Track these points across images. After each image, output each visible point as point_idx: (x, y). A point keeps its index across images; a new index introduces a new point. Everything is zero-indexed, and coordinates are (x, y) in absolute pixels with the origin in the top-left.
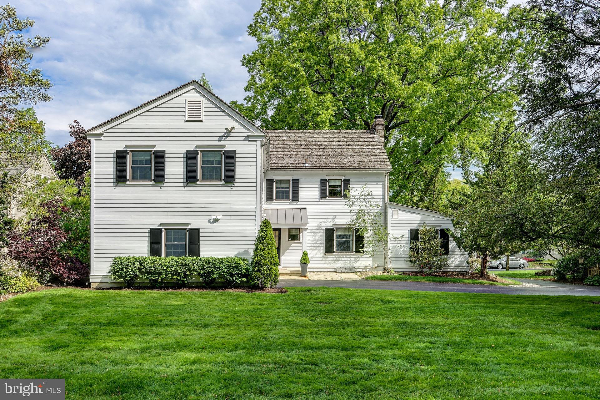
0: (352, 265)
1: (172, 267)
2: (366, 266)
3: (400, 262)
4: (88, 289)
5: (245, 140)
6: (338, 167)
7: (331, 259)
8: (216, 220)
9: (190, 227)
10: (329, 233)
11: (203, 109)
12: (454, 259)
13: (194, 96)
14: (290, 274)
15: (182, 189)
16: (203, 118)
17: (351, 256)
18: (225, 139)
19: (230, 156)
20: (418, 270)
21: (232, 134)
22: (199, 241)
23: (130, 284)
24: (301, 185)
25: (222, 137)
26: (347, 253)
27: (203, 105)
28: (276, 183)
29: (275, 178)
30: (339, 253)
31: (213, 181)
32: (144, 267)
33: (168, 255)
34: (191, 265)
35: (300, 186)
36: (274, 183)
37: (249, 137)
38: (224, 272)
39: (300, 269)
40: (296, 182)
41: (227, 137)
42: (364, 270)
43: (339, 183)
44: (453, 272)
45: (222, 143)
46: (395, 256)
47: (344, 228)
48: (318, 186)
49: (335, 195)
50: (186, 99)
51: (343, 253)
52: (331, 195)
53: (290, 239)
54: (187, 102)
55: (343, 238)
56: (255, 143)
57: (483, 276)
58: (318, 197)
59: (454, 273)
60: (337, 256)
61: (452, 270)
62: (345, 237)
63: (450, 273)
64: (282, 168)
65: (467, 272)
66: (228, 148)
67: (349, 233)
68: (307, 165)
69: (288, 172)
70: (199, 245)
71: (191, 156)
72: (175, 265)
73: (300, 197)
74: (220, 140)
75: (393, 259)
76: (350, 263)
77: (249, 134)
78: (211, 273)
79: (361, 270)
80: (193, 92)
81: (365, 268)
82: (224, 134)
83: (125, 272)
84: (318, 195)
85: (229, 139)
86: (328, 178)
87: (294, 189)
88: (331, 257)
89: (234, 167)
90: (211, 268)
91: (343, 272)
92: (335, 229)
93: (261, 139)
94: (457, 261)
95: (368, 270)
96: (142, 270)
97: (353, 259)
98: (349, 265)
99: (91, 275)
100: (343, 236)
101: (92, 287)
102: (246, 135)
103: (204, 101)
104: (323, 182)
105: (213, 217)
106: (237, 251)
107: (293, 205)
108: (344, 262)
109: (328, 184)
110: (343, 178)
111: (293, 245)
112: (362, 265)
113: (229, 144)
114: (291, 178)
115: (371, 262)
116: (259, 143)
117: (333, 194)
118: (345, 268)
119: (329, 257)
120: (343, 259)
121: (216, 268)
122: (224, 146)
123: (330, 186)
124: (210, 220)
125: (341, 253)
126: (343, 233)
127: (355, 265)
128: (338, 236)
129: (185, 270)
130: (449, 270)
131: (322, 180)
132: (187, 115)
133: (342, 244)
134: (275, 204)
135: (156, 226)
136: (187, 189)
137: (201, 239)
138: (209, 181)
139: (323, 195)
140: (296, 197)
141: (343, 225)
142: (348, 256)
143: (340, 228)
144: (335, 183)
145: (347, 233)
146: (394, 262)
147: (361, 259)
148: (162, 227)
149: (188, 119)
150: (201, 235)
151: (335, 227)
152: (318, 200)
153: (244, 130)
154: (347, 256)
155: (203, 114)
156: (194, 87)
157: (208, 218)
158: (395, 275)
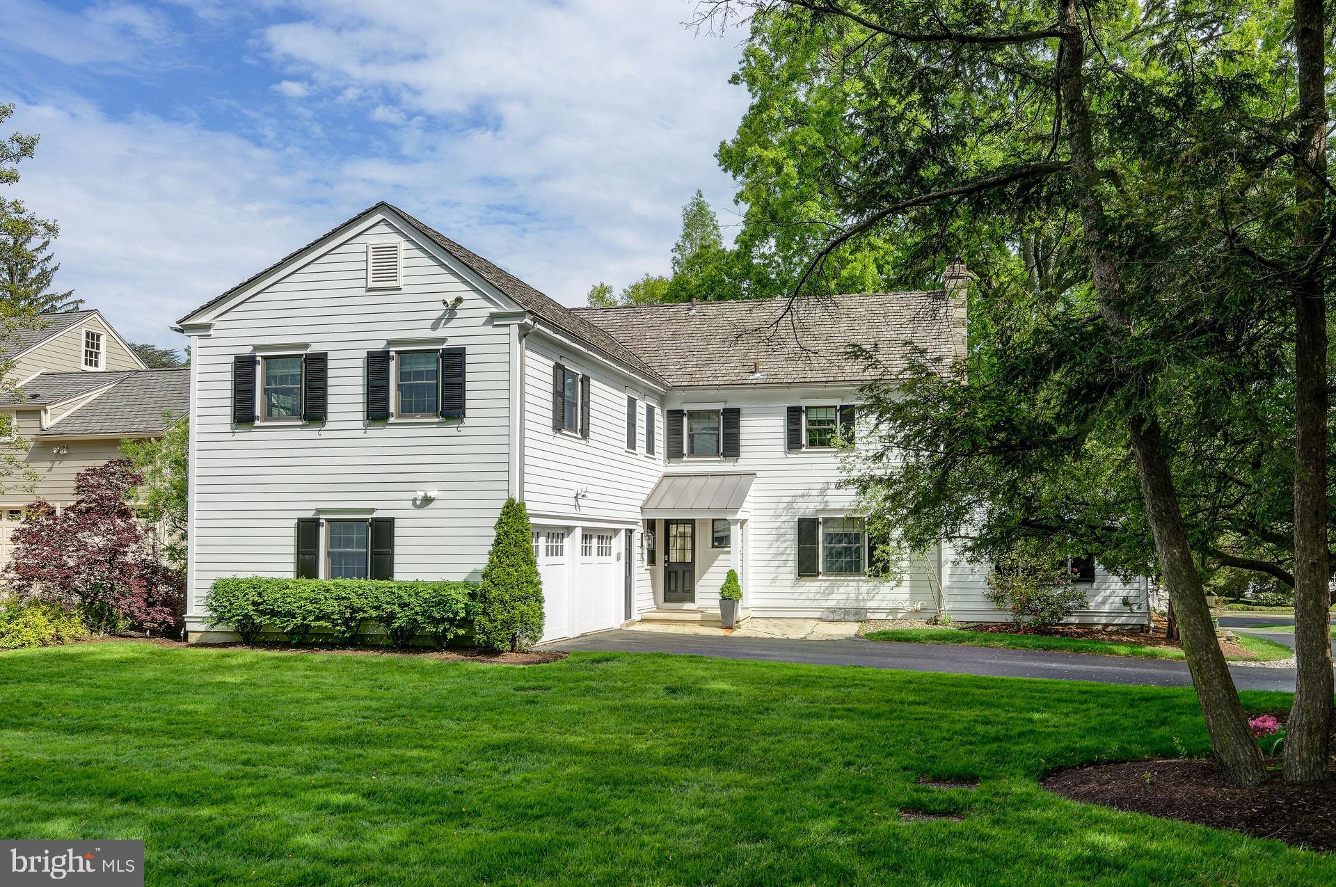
0: (862, 604)
1: (316, 601)
2: (894, 606)
3: (973, 598)
4: (183, 644)
5: (485, 324)
6: (824, 379)
7: (813, 590)
8: (427, 501)
9: (375, 515)
10: (807, 529)
11: (402, 263)
12: (1108, 592)
13: (384, 236)
14: (702, 623)
15: (361, 434)
16: (402, 281)
17: (861, 583)
18: (445, 324)
19: (454, 360)
20: (1010, 619)
21: (460, 313)
22: (391, 546)
23: (249, 635)
24: (744, 422)
25: (440, 319)
26: (850, 575)
27: (402, 254)
28: (689, 419)
29: (686, 407)
30: (832, 575)
31: (422, 417)
32: (265, 601)
33: (333, 574)
34: (354, 598)
35: (742, 423)
36: (685, 419)
37: (493, 317)
38: (417, 613)
39: (718, 611)
40: (732, 417)
41: (449, 319)
42: (890, 617)
43: (831, 415)
44: (1106, 625)
45: (439, 333)
46: (960, 585)
47: (843, 519)
48: (782, 423)
49: (823, 443)
50: (369, 242)
51: (841, 575)
52: (812, 443)
53: (716, 544)
54: (371, 250)
55: (840, 542)
56: (506, 330)
57: (1172, 636)
58: (782, 448)
59: (1110, 629)
60: (827, 584)
61: (1104, 621)
62: (846, 540)
63: (1100, 627)
64: (701, 383)
65: (1142, 625)
66: (452, 343)
67: (855, 531)
68: (758, 375)
69: (714, 392)
70: (391, 555)
71: (377, 363)
72: (323, 598)
73: (742, 449)
74: (434, 327)
75: (956, 591)
76: (857, 600)
77: (495, 310)
78: (392, 616)
79: (883, 616)
80: (383, 228)
81: (894, 611)
82: (444, 314)
83: (229, 611)
84: (782, 442)
85: (453, 323)
86: (804, 404)
87: (727, 431)
88: (812, 587)
89: (462, 385)
90: (394, 604)
91: (838, 621)
92: (820, 520)
93: (518, 322)
94: (1117, 599)
95: (899, 616)
96: (261, 607)
97: (864, 590)
98: (855, 605)
99: (188, 614)
100: (839, 537)
101: (189, 640)
102: (486, 313)
103: (403, 244)
104: (794, 414)
105: (421, 494)
106: (471, 568)
107: (728, 466)
108: (845, 596)
109: (804, 417)
110: (838, 402)
111: (721, 557)
112: (883, 605)
113: (453, 334)
114: (720, 406)
115: (908, 596)
116: (515, 330)
117: (820, 439)
118: (846, 611)
119: (808, 584)
120: (842, 590)
121: (404, 606)
122: (443, 340)
123: (811, 422)
124: (415, 500)
125: (836, 575)
126: (840, 530)
127: (870, 604)
128: (829, 537)
129: (341, 608)
130: (1095, 619)
131: (790, 410)
132: (370, 276)
133: (839, 554)
134: (687, 466)
135: (310, 515)
136: (370, 433)
137: (397, 541)
138: (414, 417)
139: (793, 442)
140: (731, 448)
141: (841, 510)
142: (854, 584)
143: (833, 519)
144: (822, 416)
145: (851, 530)
146: (959, 598)
147: (883, 590)
148: (321, 517)
149: (372, 285)
150: (397, 532)
151: (821, 517)
152: (783, 455)
153: (485, 303)
154: (851, 584)
155: (402, 272)
156: (383, 217)
157: (411, 496)
158: (950, 628)
